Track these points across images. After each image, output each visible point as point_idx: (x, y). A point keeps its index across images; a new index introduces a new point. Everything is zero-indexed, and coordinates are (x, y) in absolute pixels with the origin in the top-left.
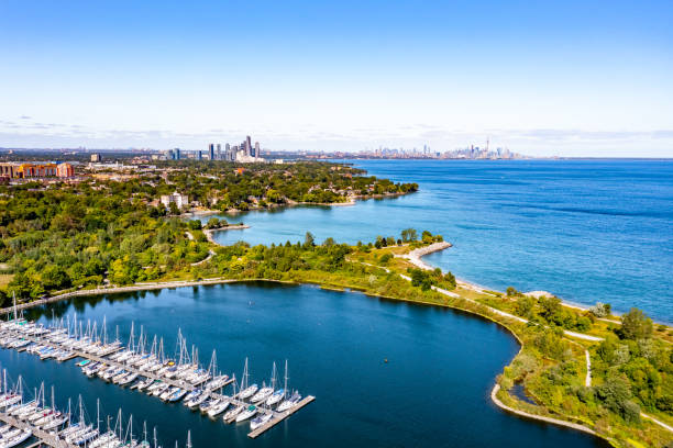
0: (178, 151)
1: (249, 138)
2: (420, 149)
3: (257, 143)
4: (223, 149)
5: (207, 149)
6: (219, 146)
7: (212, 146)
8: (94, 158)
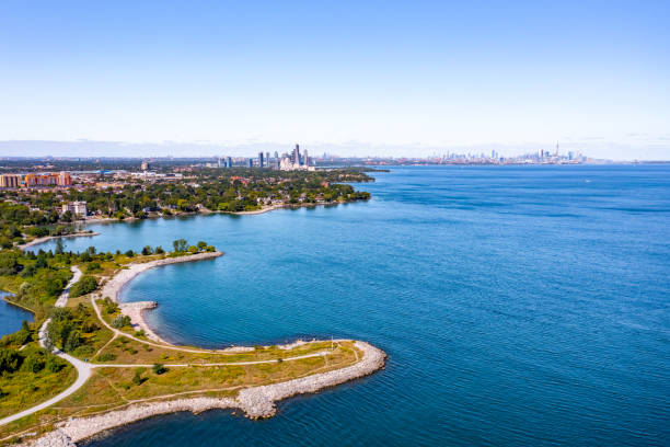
0: (230, 159)
1: (298, 146)
2: (488, 154)
3: (306, 151)
4: (272, 155)
5: (257, 155)
6: (268, 154)
7: (262, 155)
8: (144, 167)
